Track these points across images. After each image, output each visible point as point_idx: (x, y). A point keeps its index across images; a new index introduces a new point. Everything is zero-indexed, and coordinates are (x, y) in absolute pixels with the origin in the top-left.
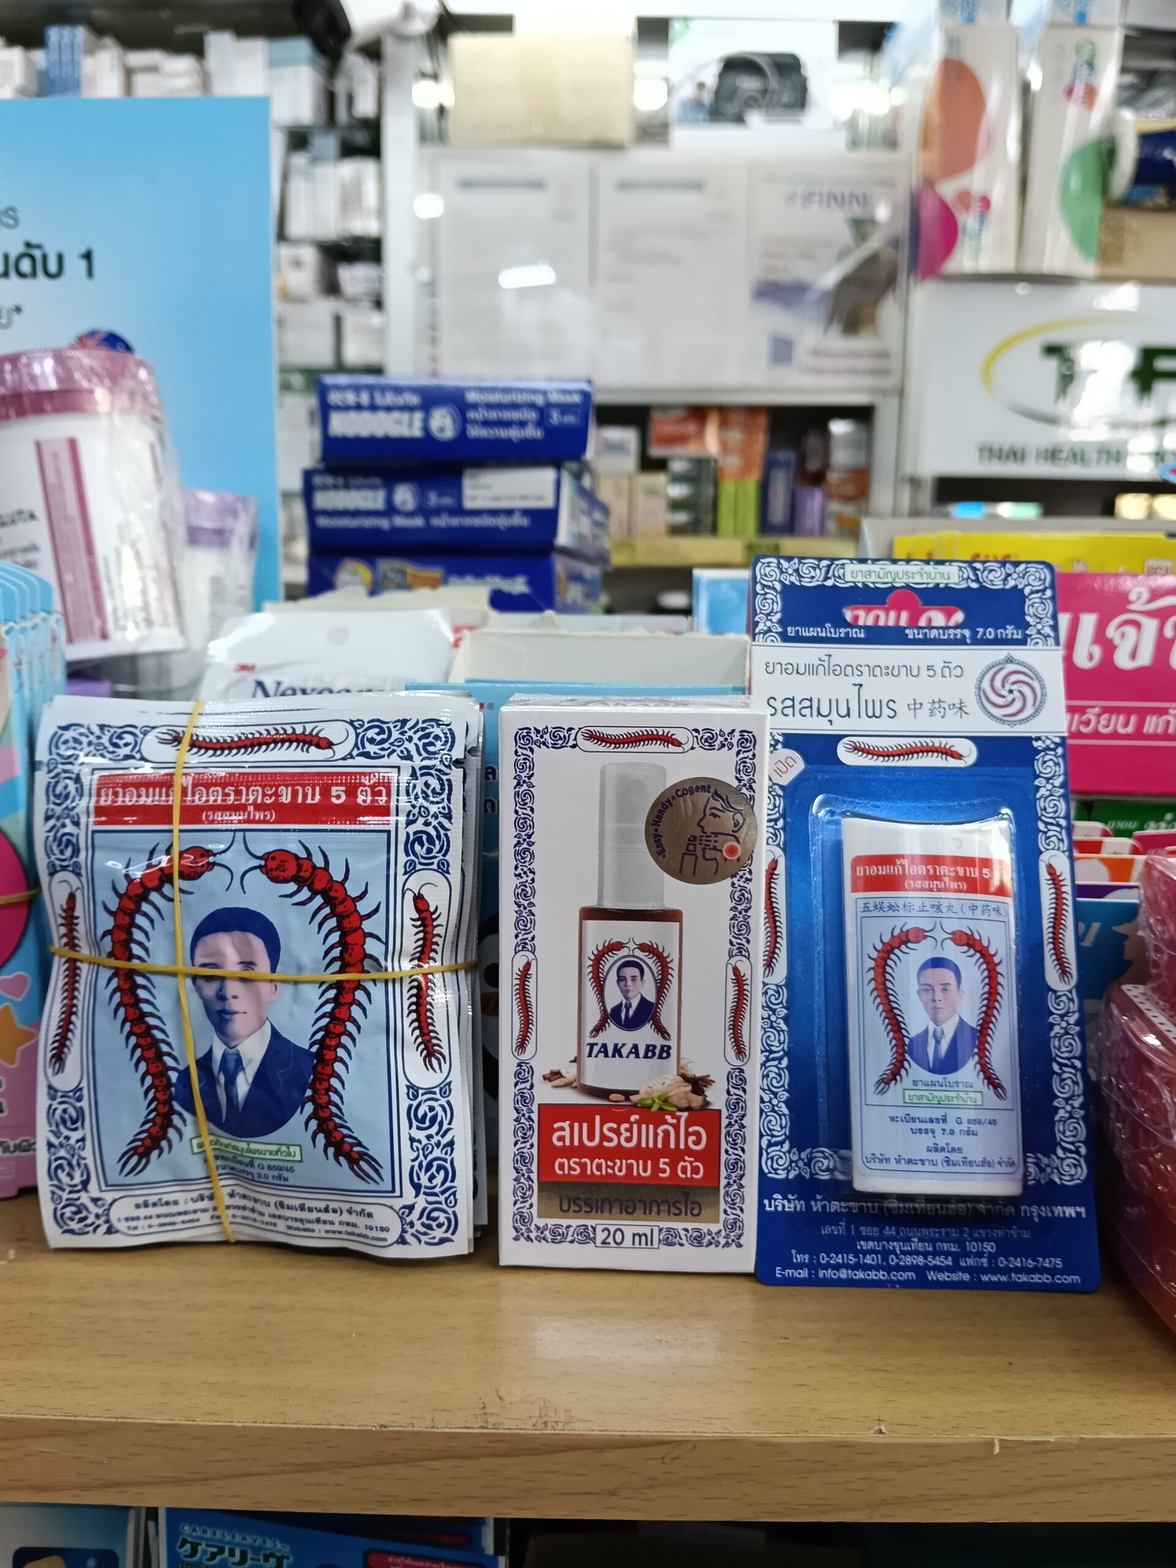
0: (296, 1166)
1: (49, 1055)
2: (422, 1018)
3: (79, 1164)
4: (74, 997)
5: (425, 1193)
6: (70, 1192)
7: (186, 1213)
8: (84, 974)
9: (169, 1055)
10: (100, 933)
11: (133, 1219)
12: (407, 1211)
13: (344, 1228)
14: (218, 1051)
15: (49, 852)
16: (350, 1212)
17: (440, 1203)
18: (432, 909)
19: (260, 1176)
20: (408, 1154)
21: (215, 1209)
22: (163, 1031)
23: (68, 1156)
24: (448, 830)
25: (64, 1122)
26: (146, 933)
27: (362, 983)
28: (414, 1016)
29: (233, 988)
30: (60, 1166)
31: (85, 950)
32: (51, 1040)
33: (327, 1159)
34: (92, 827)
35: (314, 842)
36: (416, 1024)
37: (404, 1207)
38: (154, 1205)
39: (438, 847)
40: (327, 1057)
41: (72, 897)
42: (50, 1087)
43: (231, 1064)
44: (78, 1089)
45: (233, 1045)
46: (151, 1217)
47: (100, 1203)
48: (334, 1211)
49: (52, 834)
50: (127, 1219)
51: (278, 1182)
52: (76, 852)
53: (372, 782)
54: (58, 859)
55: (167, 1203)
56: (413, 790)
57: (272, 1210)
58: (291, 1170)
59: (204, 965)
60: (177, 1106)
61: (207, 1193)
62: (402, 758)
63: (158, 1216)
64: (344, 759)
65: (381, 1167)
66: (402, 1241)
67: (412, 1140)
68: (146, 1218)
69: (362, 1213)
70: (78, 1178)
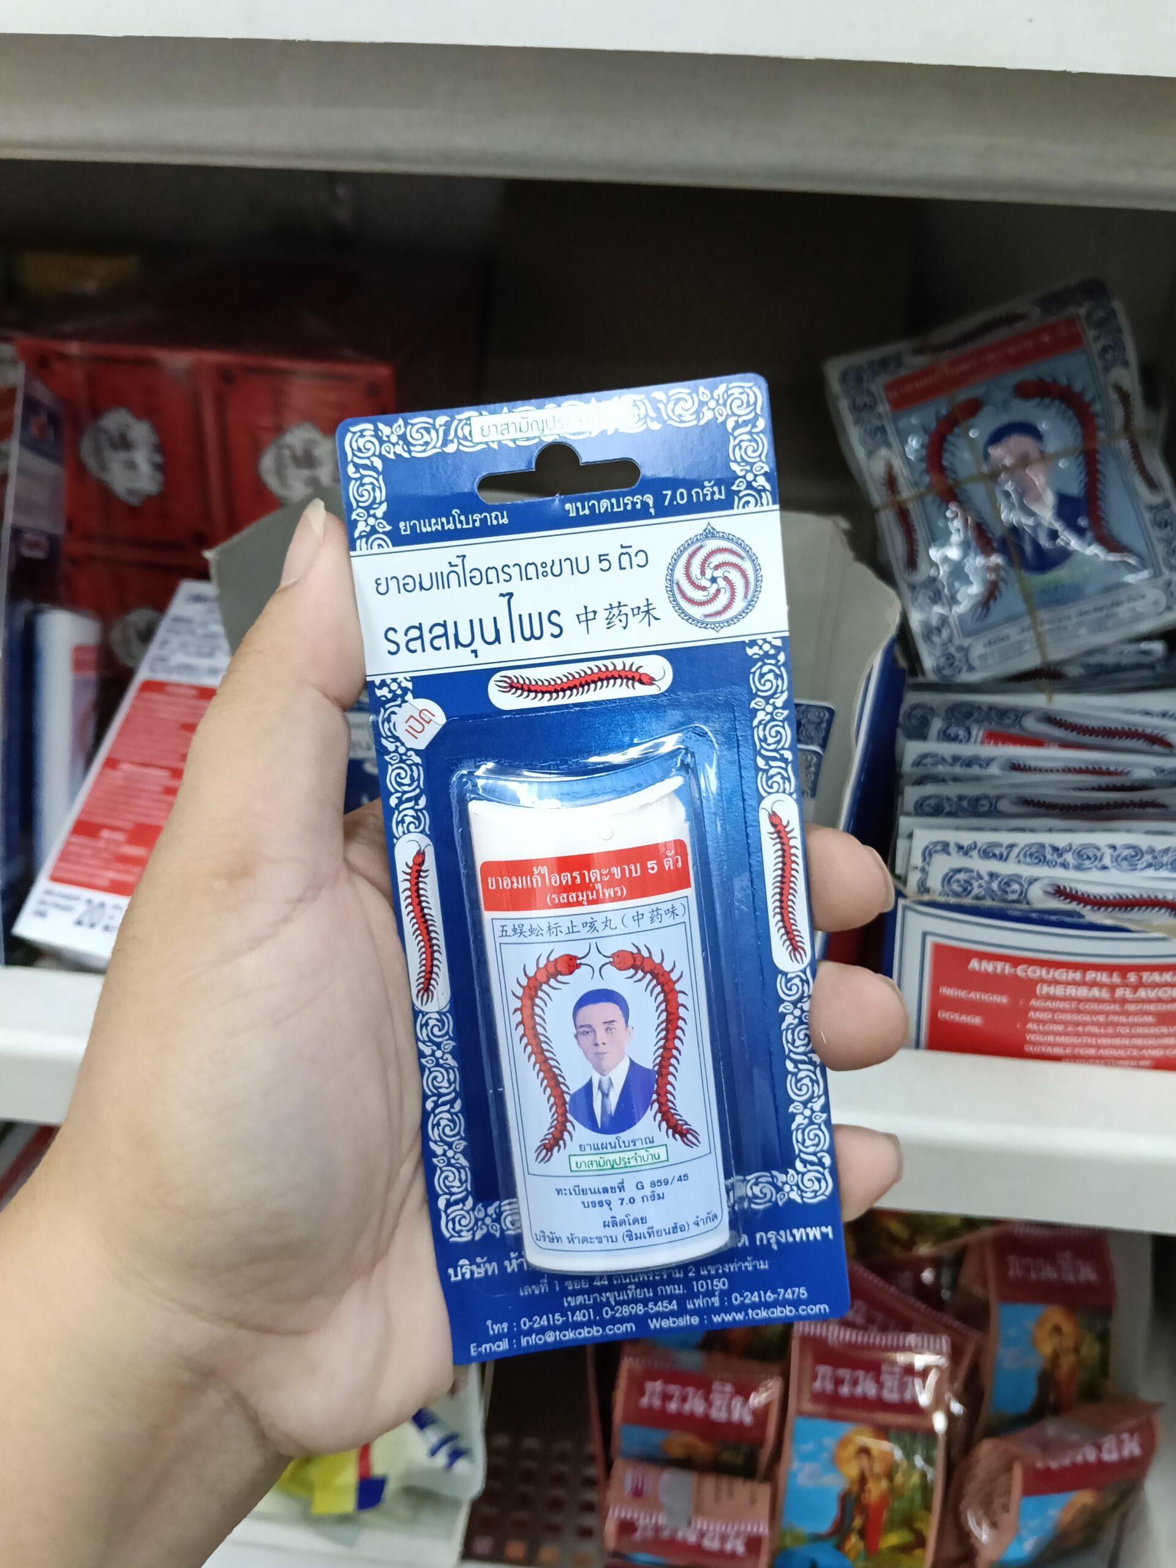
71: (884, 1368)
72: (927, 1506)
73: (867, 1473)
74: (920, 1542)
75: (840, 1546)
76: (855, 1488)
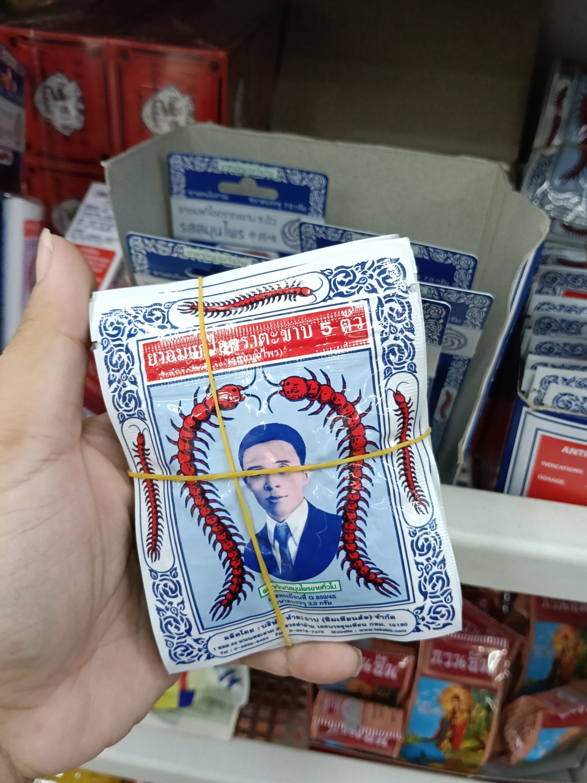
0: (336, 594)
1: (146, 549)
2: (409, 478)
3: (182, 620)
4: (157, 506)
5: (431, 597)
6: (179, 638)
7: (259, 636)
8: (161, 489)
9: (236, 535)
10: (168, 460)
11: (224, 647)
12: (419, 611)
13: (373, 627)
14: (272, 525)
15: (117, 407)
16: (378, 617)
17: (442, 601)
18: (407, 401)
19: (310, 604)
20: (416, 574)
21: (278, 629)
22: (230, 519)
23: (174, 615)
24: (413, 340)
25: (166, 593)
26: (204, 453)
27: (365, 462)
28: (404, 478)
29: (274, 481)
30: (169, 623)
31: (158, 472)
32: (145, 538)
33: (359, 586)
34: (147, 383)
35: (315, 366)
36: (406, 484)
37: (417, 609)
38: (237, 635)
39: (406, 354)
40: (350, 518)
41: (141, 436)
42: (151, 571)
43: (282, 533)
44: (173, 569)
45: (281, 520)
46: (236, 643)
47: (200, 641)
48: (366, 618)
49: (116, 394)
50: (220, 648)
51: (324, 606)
52: (138, 403)
53: (350, 314)
54: (125, 411)
55: (246, 632)
56: (382, 315)
57: (321, 623)
58: (334, 597)
59: (250, 469)
60: (247, 569)
61: (272, 620)
62: (369, 292)
63: (241, 642)
64: (324, 300)
65: (399, 586)
66: (417, 630)
67: (417, 564)
68: (232, 644)
69: (387, 617)
70: (183, 628)
71: (470, 653)
72: (488, 729)
73: (457, 709)
74: (482, 746)
75: (438, 745)
76: (449, 716)
